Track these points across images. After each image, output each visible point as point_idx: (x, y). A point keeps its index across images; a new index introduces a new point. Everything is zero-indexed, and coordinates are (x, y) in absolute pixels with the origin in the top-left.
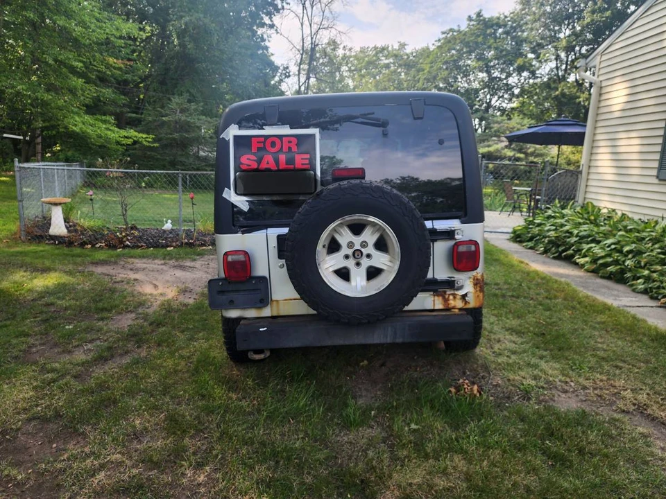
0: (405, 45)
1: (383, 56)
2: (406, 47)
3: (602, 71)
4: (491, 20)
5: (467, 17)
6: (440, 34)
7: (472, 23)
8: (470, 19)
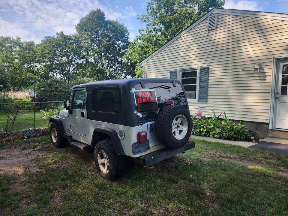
0: (21, 39)
1: (8, 42)
2: (21, 40)
3: (146, 68)
4: (67, 36)
5: (56, 33)
6: (44, 38)
7: (59, 36)
8: (57, 33)
